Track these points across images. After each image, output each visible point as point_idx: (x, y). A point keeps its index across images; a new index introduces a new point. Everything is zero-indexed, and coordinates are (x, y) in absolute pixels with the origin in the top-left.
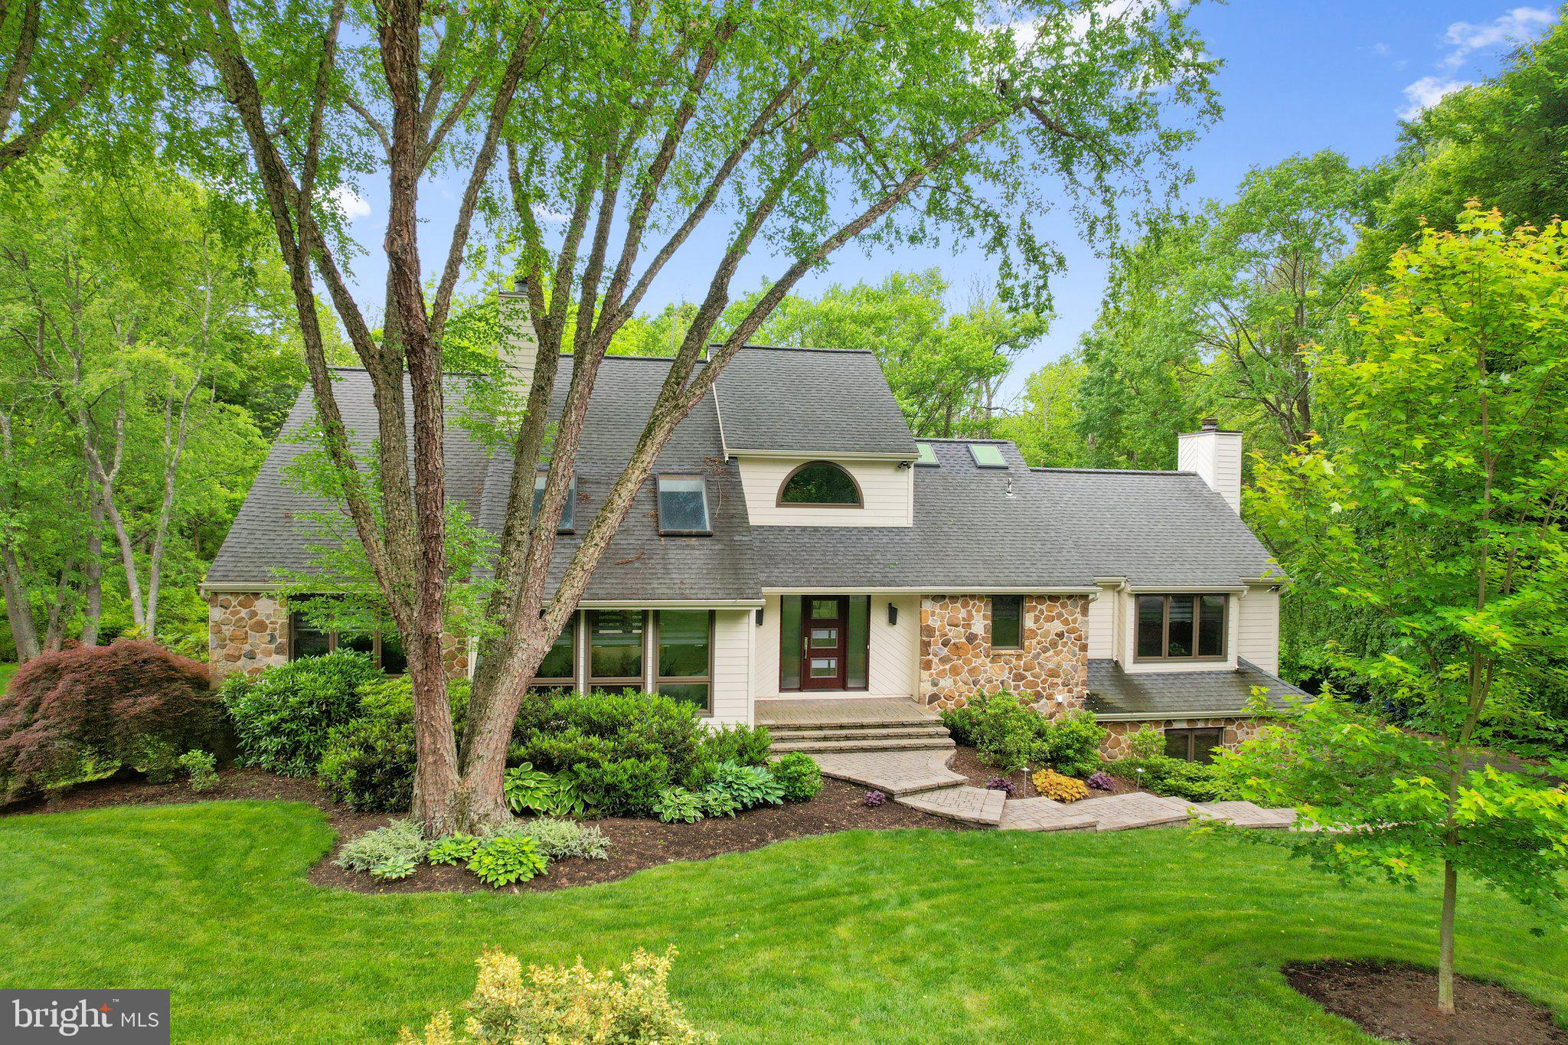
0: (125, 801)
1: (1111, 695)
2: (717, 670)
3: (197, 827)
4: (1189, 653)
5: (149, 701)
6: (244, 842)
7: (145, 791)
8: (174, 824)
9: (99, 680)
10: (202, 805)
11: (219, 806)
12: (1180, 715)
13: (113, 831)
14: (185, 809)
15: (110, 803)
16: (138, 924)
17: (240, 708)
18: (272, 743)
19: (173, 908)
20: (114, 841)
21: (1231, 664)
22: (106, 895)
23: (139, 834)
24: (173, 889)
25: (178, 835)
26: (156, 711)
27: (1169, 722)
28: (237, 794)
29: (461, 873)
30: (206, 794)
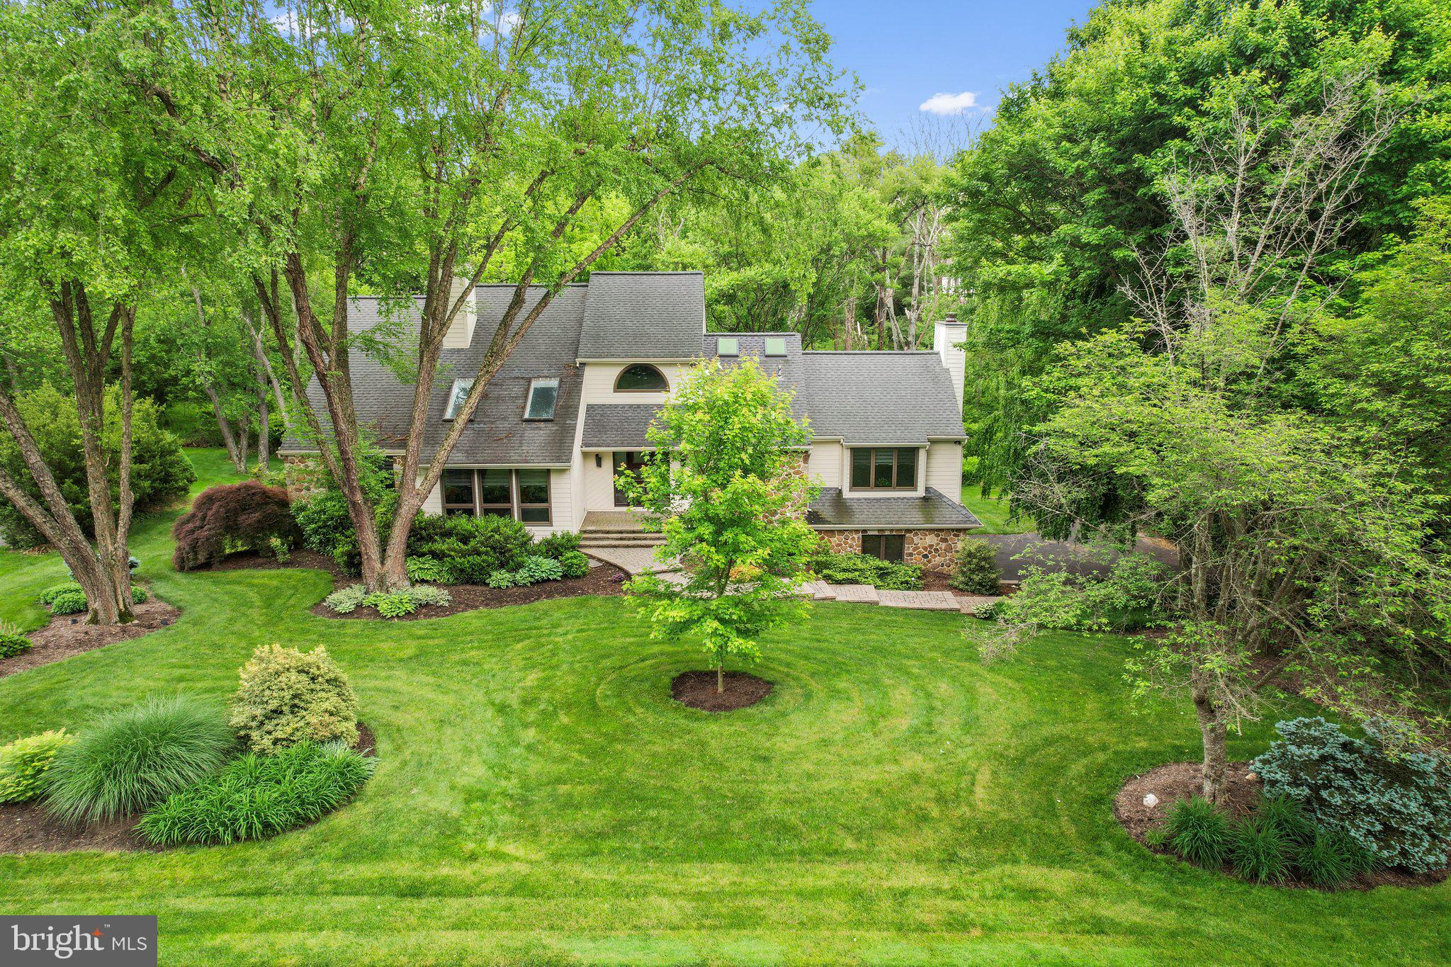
0: (249, 567)
1: (827, 512)
2: (553, 500)
3: (275, 583)
4: (890, 485)
5: (256, 516)
6: (291, 592)
7: (259, 561)
8: (266, 581)
9: (232, 505)
10: (282, 571)
11: (289, 571)
12: (873, 527)
13: (239, 583)
14: (273, 572)
15: (242, 567)
16: (238, 627)
17: (300, 519)
18: (315, 539)
19: (252, 622)
20: (238, 588)
21: (920, 492)
22: (229, 614)
23: (251, 585)
24: (255, 614)
25: (265, 586)
26: (259, 521)
27: (865, 531)
28: (300, 564)
29: (374, 611)
30: (286, 564)
